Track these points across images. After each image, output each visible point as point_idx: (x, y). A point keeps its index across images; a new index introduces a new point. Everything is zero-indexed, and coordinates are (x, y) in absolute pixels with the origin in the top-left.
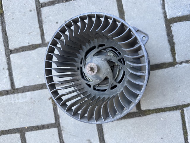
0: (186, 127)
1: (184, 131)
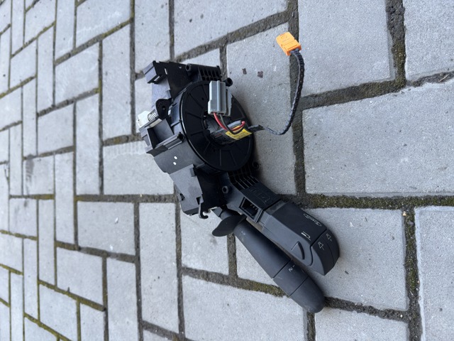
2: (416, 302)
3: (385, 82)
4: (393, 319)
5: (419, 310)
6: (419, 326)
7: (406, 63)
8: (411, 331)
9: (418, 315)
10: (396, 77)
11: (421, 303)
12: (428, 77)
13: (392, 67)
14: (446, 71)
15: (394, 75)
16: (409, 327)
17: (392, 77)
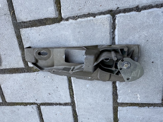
0: (72, 86)
1: (70, 90)
2: (73, 99)
3: (54, 18)
4: (67, 105)
5: (75, 101)
6: (75, 106)
7: (62, 10)
8: (73, 108)
9: (74, 103)
10: (58, 16)
11: (75, 99)
12: (70, 17)
13: (56, 11)
14: (77, 15)
15: (57, 15)
16: (72, 107)
17: (56, 16)
